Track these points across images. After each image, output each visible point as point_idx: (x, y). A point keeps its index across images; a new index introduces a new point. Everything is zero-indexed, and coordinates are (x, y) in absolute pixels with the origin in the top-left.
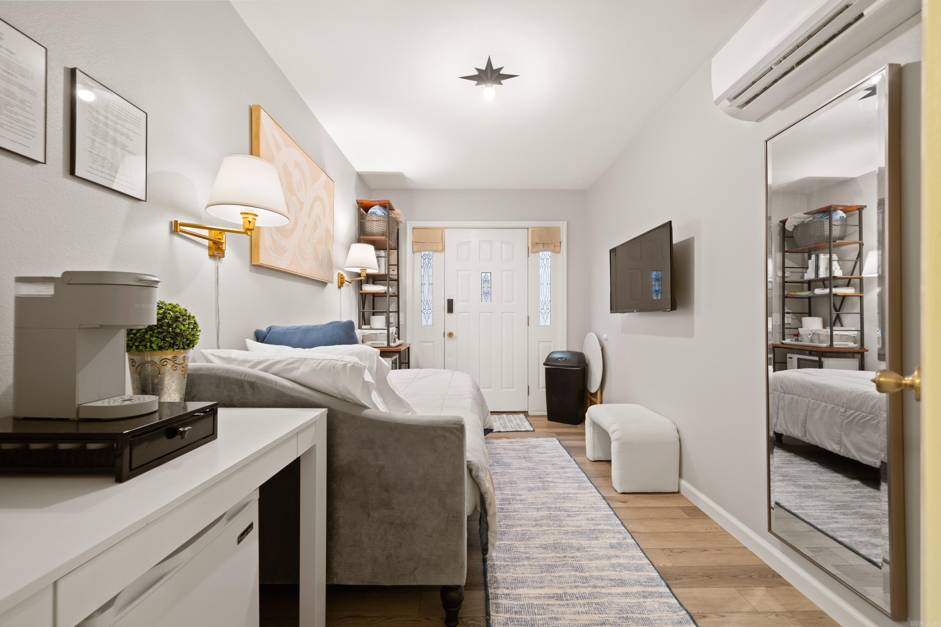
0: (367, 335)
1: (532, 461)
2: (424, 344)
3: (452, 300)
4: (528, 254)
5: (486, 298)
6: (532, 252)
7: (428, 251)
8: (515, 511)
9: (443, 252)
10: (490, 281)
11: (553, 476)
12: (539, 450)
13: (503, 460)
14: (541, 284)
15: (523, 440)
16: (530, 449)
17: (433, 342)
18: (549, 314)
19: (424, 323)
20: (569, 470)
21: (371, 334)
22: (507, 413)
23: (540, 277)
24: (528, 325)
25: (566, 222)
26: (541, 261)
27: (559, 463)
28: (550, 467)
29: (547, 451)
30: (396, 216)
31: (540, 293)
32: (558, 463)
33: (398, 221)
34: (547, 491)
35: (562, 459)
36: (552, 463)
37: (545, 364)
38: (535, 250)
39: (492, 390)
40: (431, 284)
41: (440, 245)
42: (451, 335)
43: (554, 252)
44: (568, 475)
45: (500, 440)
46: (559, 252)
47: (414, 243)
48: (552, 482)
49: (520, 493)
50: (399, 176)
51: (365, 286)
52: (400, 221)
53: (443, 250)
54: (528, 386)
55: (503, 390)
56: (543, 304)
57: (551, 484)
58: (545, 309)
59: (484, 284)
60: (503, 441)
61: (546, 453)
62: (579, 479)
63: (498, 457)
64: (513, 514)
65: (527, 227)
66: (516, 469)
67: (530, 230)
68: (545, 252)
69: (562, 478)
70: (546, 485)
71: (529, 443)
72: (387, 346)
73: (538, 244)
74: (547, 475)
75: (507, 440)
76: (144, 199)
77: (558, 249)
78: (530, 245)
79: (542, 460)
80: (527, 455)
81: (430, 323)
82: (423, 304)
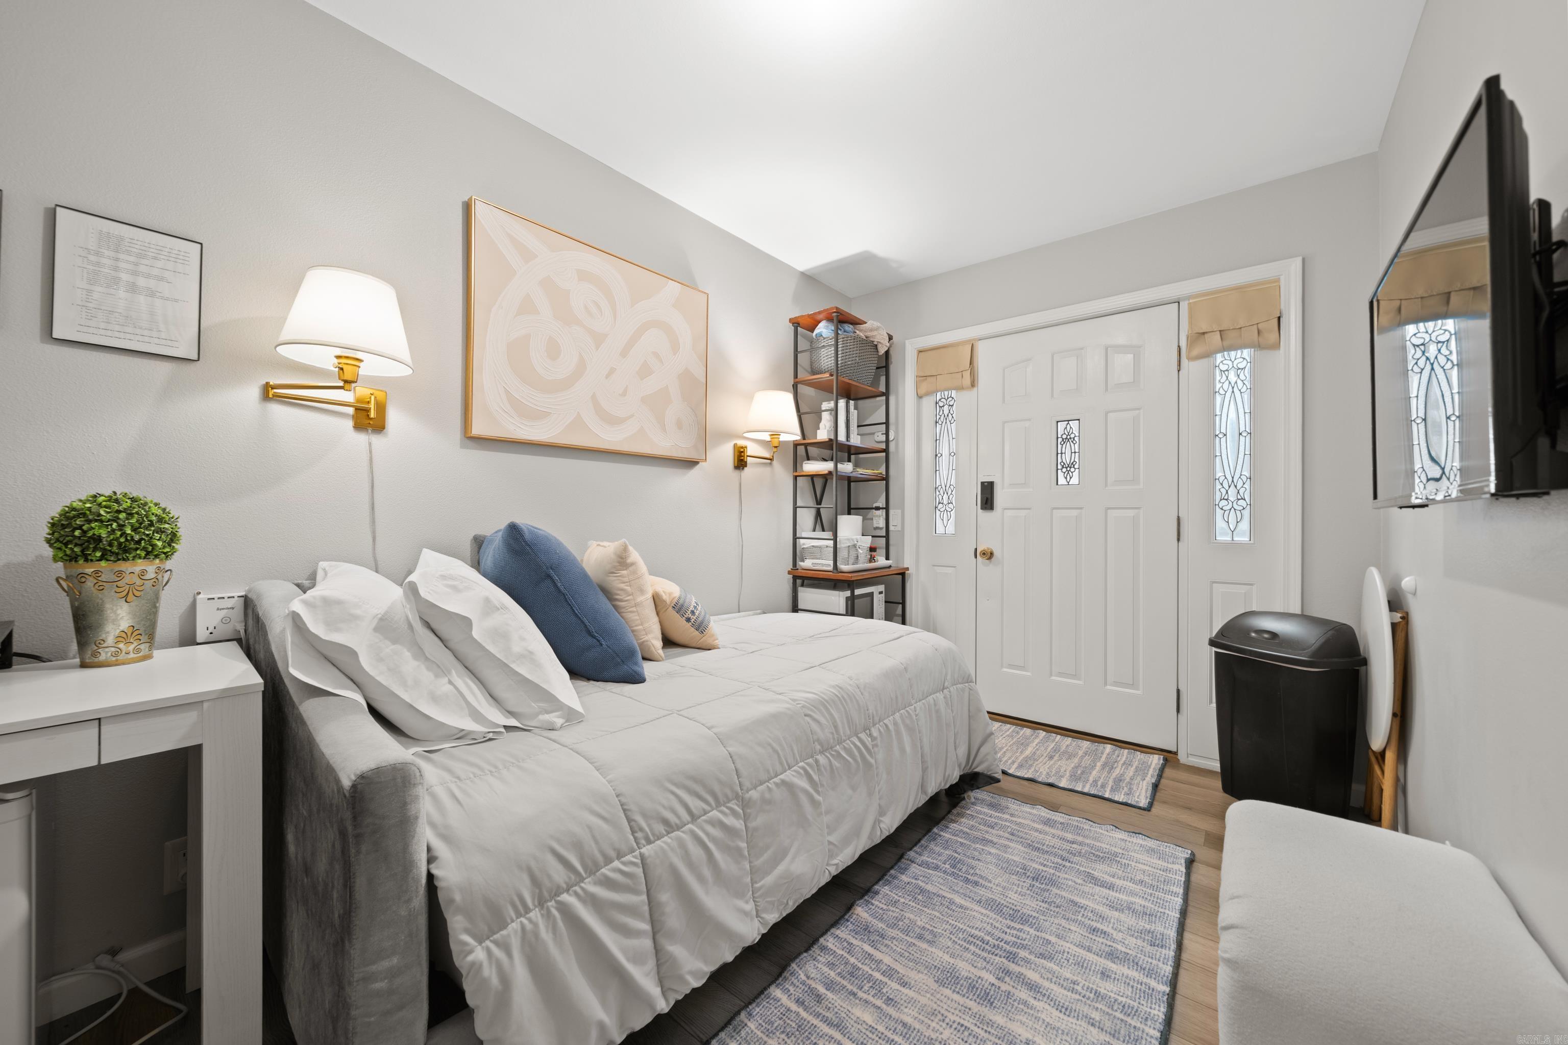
0: (807, 548)
1: (1046, 894)
2: (939, 570)
3: (991, 484)
4: (1179, 365)
5: (1068, 477)
6: (1190, 359)
7: (948, 390)
8: (838, 1026)
9: (975, 389)
10: (1076, 439)
11: (1055, 968)
12: (1100, 870)
13: (974, 863)
14: (1221, 436)
15: (1087, 825)
16: (1077, 859)
17: (955, 567)
18: (1246, 513)
19: (940, 529)
20: (1126, 971)
21: (813, 546)
22: (1119, 744)
23: (1218, 418)
24: (1178, 540)
25: (1299, 261)
26: (1218, 378)
27: (1118, 936)
28: (1077, 933)
29: (1119, 883)
30: (869, 334)
31: (1218, 460)
32: (1115, 933)
33: (873, 342)
34: (985, 1011)
35: (1143, 924)
36: (1095, 924)
37: (1212, 643)
38: (1196, 352)
39: (1081, 682)
40: (952, 454)
41: (967, 375)
42: (989, 555)
43: (1258, 346)
44: (1106, 987)
45: (1027, 808)
46: (1276, 346)
47: (921, 378)
48: (1033, 987)
49: (913, 976)
50: (866, 259)
51: (807, 465)
52: (878, 342)
53: (973, 385)
54: (1178, 691)
55: (1108, 687)
56: (1226, 485)
57: (1023, 994)
58: (1232, 498)
59: (1064, 446)
60: (1034, 811)
61: (1111, 887)
62: (1129, 1020)
63: (975, 849)
64: (825, 1028)
65: (1177, 301)
66: (979, 902)
67: (1184, 305)
68: (1233, 353)
69: (1079, 988)
70: (1004, 987)
71: (1095, 839)
72: (833, 569)
73: (1206, 335)
74: (1042, 956)
75: (1044, 813)
76: (196, 358)
77: (1273, 337)
78: (1183, 344)
79: (1075, 904)
80: (1052, 871)
81: (951, 529)
82: (938, 493)
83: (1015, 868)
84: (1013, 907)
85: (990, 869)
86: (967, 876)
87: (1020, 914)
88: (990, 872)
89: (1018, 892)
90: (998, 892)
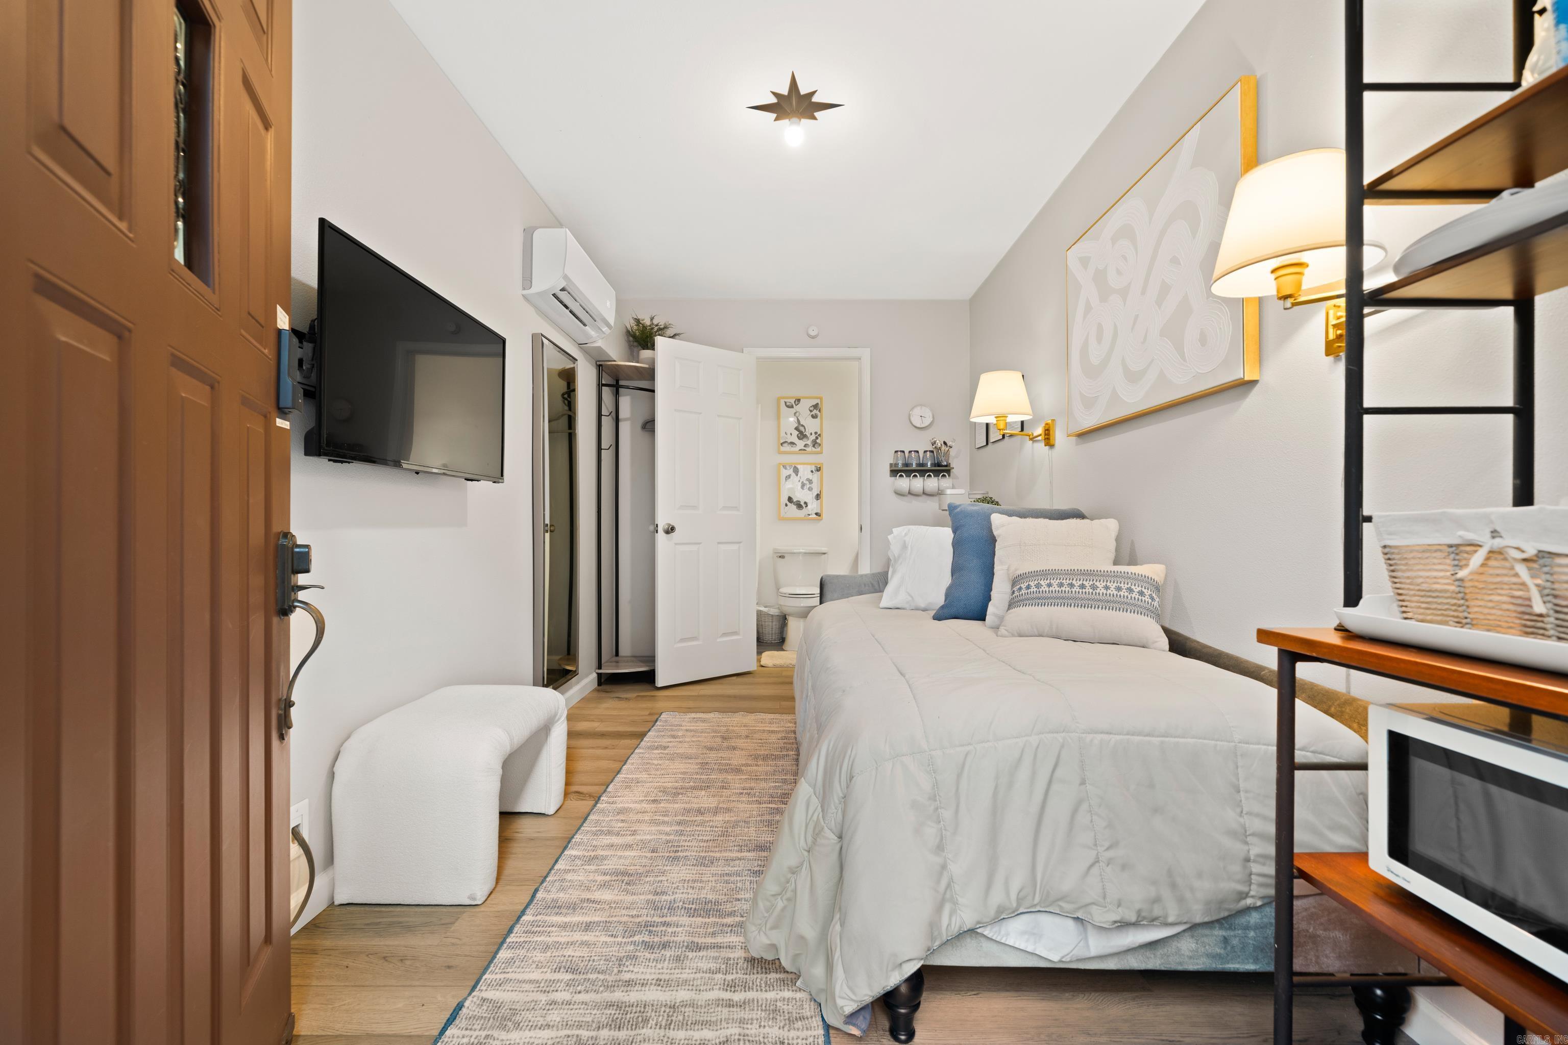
83: (697, 908)
84: (688, 867)
85: (722, 895)
86: (740, 878)
87: (681, 864)
88: (721, 892)
89: (686, 882)
90: (706, 876)
